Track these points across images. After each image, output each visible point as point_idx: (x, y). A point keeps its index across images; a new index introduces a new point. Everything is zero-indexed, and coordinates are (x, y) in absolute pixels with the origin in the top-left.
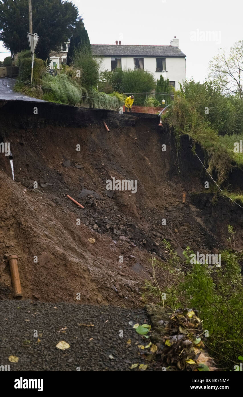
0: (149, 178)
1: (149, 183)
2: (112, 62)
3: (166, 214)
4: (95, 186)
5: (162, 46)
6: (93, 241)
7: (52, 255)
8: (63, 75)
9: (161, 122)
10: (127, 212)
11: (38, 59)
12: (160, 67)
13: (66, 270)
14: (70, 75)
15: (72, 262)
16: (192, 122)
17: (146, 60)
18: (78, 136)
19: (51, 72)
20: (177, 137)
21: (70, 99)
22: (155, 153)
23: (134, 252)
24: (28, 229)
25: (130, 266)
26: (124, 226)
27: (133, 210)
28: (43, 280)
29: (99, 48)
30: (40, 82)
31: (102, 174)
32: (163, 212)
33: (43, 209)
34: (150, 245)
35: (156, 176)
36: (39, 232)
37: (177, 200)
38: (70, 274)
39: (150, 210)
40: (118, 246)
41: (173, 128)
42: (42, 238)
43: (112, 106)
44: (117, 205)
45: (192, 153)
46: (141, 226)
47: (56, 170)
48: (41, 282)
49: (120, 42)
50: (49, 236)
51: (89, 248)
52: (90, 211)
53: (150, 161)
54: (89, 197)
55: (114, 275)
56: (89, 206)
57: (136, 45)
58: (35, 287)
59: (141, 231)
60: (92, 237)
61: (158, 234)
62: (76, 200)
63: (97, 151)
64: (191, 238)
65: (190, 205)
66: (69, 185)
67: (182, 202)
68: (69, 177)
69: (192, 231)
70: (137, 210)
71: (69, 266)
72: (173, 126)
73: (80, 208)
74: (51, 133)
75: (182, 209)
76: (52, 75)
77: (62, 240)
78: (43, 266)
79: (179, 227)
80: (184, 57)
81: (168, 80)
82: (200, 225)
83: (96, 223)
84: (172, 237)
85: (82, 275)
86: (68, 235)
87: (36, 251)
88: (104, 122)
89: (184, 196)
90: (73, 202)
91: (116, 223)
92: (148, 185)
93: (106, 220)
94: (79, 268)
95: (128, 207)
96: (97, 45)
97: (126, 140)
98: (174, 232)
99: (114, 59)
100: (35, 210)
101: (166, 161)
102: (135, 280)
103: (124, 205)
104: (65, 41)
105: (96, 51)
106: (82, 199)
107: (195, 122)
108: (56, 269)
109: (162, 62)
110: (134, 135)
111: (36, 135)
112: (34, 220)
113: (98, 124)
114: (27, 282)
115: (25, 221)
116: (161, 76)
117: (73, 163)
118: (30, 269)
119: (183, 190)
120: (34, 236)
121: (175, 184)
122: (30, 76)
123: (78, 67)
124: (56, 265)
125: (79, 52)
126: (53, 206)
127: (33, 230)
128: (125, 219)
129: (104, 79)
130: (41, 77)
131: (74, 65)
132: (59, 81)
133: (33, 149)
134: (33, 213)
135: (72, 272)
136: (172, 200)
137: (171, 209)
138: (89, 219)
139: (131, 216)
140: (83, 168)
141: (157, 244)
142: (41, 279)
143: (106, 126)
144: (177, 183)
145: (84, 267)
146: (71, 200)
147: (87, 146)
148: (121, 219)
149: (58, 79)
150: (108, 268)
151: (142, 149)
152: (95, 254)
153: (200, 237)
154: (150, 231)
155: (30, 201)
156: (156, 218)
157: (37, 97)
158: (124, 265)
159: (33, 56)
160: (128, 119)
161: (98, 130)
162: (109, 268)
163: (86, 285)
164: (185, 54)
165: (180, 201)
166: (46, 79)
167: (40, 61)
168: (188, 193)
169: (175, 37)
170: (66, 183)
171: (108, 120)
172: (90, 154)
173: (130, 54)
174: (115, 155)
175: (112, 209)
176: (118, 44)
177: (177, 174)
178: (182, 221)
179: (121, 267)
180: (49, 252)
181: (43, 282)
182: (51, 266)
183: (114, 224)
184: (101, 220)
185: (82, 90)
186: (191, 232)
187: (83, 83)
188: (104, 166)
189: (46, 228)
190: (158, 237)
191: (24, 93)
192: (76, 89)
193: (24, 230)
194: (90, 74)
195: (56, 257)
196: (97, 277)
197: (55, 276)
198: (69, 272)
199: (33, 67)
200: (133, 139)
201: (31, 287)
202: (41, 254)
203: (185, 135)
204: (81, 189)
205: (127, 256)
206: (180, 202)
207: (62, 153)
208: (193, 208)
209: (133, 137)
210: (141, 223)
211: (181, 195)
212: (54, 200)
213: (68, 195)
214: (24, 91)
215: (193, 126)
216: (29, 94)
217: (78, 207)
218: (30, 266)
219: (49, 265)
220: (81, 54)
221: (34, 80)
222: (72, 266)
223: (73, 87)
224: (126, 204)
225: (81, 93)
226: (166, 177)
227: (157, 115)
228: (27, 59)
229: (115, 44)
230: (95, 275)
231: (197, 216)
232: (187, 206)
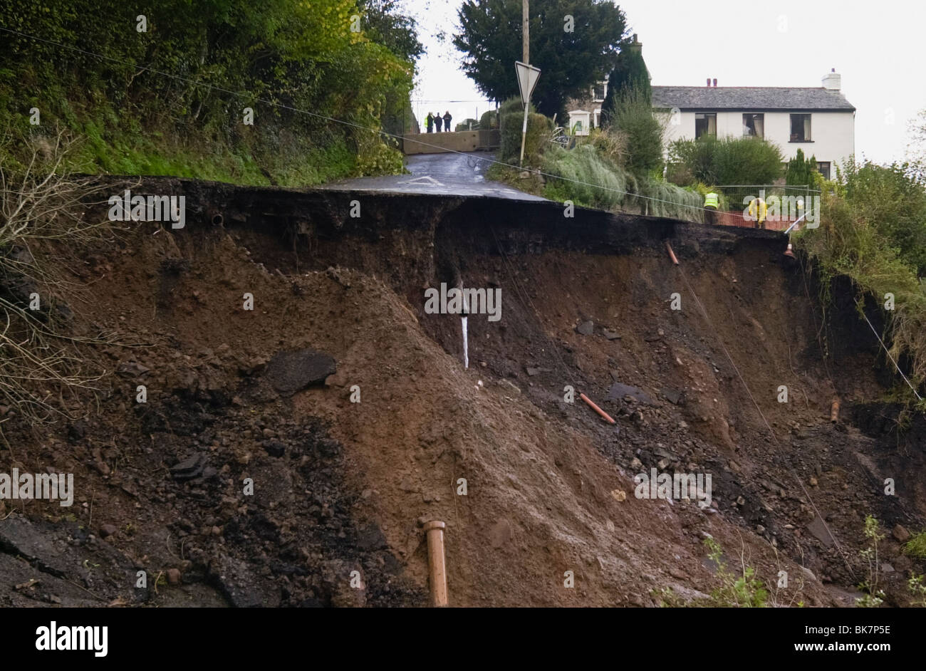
0: (760, 365)
1: (758, 376)
2: (697, 121)
3: (794, 444)
4: (642, 376)
5: (805, 89)
6: (621, 496)
7: (519, 527)
8: (586, 147)
9: (790, 246)
10: (708, 435)
11: (536, 115)
12: (799, 133)
13: (547, 560)
14: (601, 146)
15: (562, 542)
16: (859, 249)
17: (768, 118)
18: (612, 273)
19: (562, 141)
20: (822, 280)
21: (599, 197)
22: (775, 312)
23: (710, 525)
24: (472, 467)
25: (700, 555)
26: (699, 464)
27: (720, 433)
28: (495, 580)
29: (671, 94)
30: (538, 160)
31: (659, 353)
32: (787, 438)
33: (512, 426)
34: (754, 509)
35: (776, 361)
36: (496, 475)
37: (820, 414)
38: (555, 569)
39: (758, 434)
40: (676, 511)
41: (815, 261)
42: (501, 487)
43: (689, 212)
44: (685, 420)
45: (858, 314)
46: (736, 466)
47: (562, 341)
48: (490, 582)
49: (715, 81)
50: (517, 484)
51: (611, 511)
52: (626, 431)
53: (764, 328)
54: (626, 399)
55: (654, 578)
56: (625, 419)
57: (748, 86)
58: (477, 593)
59: (736, 477)
60: (620, 487)
61: (774, 487)
62: (598, 405)
63: (650, 304)
64: (847, 499)
65: (849, 428)
66: (587, 374)
67: (829, 419)
68: (587, 355)
69: (848, 483)
70: (730, 431)
71: (554, 553)
72: (815, 257)
73: (606, 422)
74: (555, 265)
75: (829, 435)
76: (565, 147)
77: (546, 493)
78: (499, 548)
79: (820, 472)
80: (851, 110)
81: (814, 158)
82: (868, 471)
83: (638, 456)
84: (802, 494)
85: (581, 574)
86: (562, 483)
87: (486, 515)
88: (669, 245)
89: (836, 406)
90: (591, 408)
91: (681, 457)
92: (757, 380)
93: (660, 450)
94: (578, 557)
95: (709, 426)
96: (668, 87)
97: (714, 283)
98: (808, 483)
99: (702, 117)
100: (492, 426)
101: (799, 329)
102: (703, 590)
103: (702, 421)
104: (599, 80)
105: (663, 99)
106: (612, 404)
107: (867, 248)
108: (526, 556)
109: (803, 123)
110: (730, 273)
111: (524, 269)
112: (490, 449)
113: (654, 248)
114: (461, 580)
115: (467, 450)
116: (800, 152)
117: (599, 327)
118: (470, 553)
119: (835, 394)
120: (484, 483)
121: (816, 379)
122: (520, 149)
123: (620, 131)
124: (526, 547)
125: (623, 101)
126: (538, 419)
127: (483, 470)
128: (701, 450)
129: (677, 157)
130: (541, 152)
131: (610, 127)
132: (579, 160)
133: (516, 296)
134: (488, 434)
135: (559, 566)
136: (810, 413)
137: (803, 434)
138: (623, 446)
139: (715, 445)
140: (620, 339)
141: (769, 508)
142: (491, 578)
143: (672, 253)
144: (820, 378)
145: (589, 555)
146: (588, 405)
147: (630, 293)
148: (693, 450)
149: (576, 155)
150: (646, 558)
151: (747, 303)
152: (623, 525)
153: (867, 498)
154: (755, 479)
155: (484, 407)
156: (771, 451)
157: (530, 191)
158: (686, 552)
159: (527, 109)
160: (719, 239)
161: (655, 261)
162: (650, 560)
163: (590, 596)
164: (855, 106)
165: (827, 416)
166: (550, 154)
167: (540, 118)
168: (845, 401)
169: (833, 70)
170: (582, 368)
171: (677, 240)
172: (634, 309)
173: (736, 105)
174: (688, 315)
175: (674, 428)
176: (712, 85)
177: (821, 359)
178: (827, 460)
179: (678, 557)
180: (514, 518)
181: (496, 584)
182: (516, 549)
183: (675, 459)
184: (650, 449)
185: (627, 177)
186: (846, 486)
187: (628, 163)
188: (663, 336)
189: (513, 466)
190: (773, 494)
191: (506, 182)
192: (613, 176)
193: (463, 468)
194: (645, 146)
195: (527, 531)
196: (616, 579)
197: (523, 571)
198: (554, 565)
199: (525, 130)
200: (728, 282)
201: (469, 591)
202: (496, 523)
203: (843, 276)
204: (612, 383)
205: (695, 532)
206: (826, 419)
207: (577, 306)
208: (855, 434)
209: (729, 278)
210: (738, 460)
211: (828, 402)
212: (553, 402)
213: (582, 395)
214: (507, 178)
215: (861, 256)
216: (516, 184)
217: (602, 421)
218: (470, 546)
219: (512, 548)
220: (627, 103)
221: (526, 157)
222: (562, 552)
223: (607, 171)
224: (705, 419)
225: (624, 184)
226: (797, 363)
227: (782, 233)
228: (513, 114)
229: (706, 85)
230: (610, 574)
231: (862, 452)
232: (842, 429)
